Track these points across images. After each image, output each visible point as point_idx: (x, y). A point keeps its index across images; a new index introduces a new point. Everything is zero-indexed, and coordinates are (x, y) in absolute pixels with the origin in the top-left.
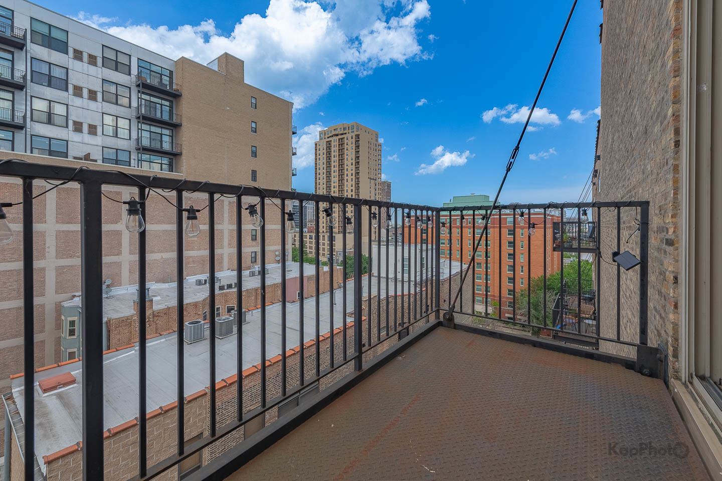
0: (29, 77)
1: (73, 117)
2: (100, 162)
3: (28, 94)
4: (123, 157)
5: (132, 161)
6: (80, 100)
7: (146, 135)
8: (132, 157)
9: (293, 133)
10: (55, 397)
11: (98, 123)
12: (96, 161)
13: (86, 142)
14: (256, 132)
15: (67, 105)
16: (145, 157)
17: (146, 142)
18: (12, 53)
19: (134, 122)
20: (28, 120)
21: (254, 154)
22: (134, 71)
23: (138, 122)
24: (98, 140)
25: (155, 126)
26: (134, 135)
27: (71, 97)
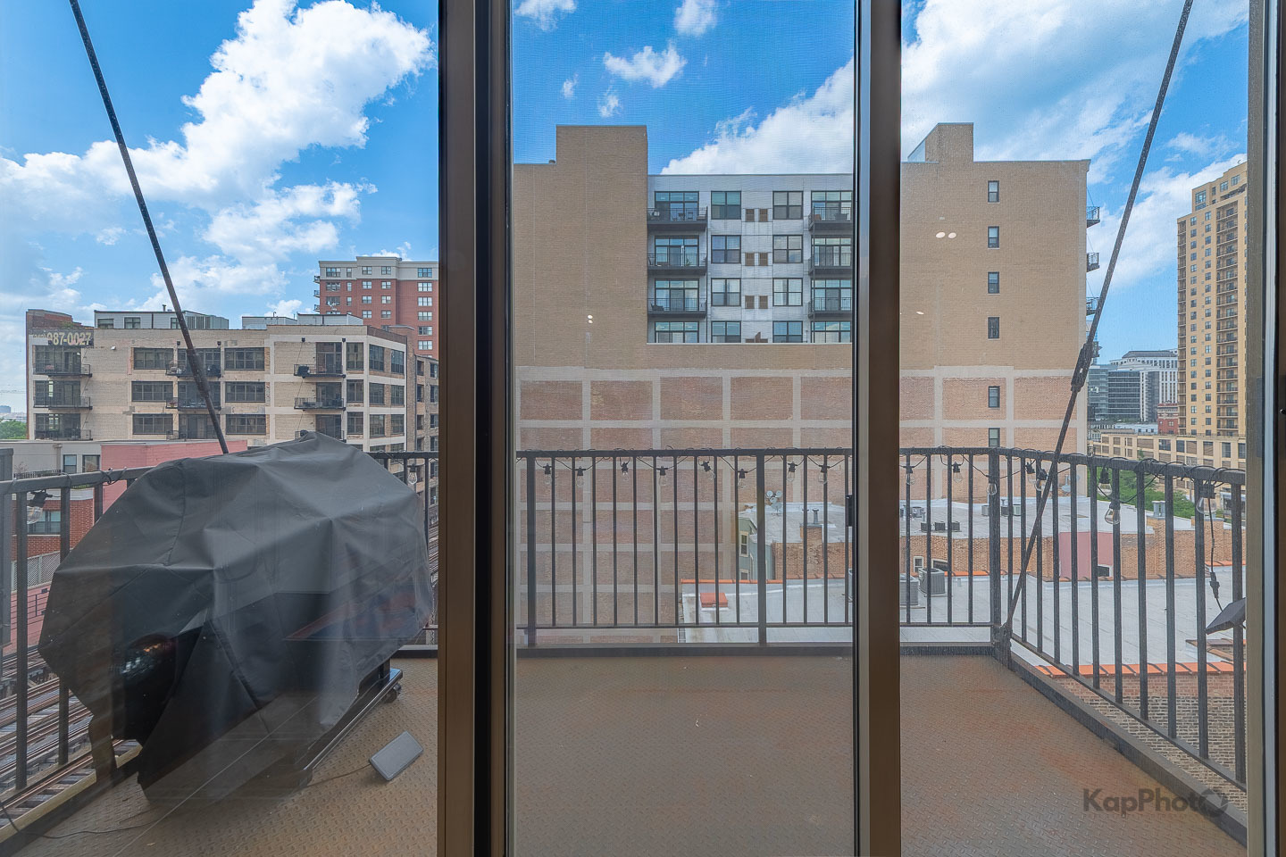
0: (709, 259)
1: (745, 293)
2: (770, 342)
3: (709, 278)
4: (794, 330)
5: (805, 334)
6: (752, 268)
7: (820, 294)
8: (805, 329)
9: (1090, 223)
10: (710, 615)
11: (769, 293)
12: (766, 341)
13: (758, 319)
14: (997, 245)
15: (740, 279)
16: (818, 326)
17: (820, 305)
18: (697, 237)
19: (807, 279)
20: (709, 305)
21: (994, 287)
22: (807, 211)
23: (812, 279)
24: (768, 315)
25: (832, 279)
26: (807, 299)
27: (744, 268)
